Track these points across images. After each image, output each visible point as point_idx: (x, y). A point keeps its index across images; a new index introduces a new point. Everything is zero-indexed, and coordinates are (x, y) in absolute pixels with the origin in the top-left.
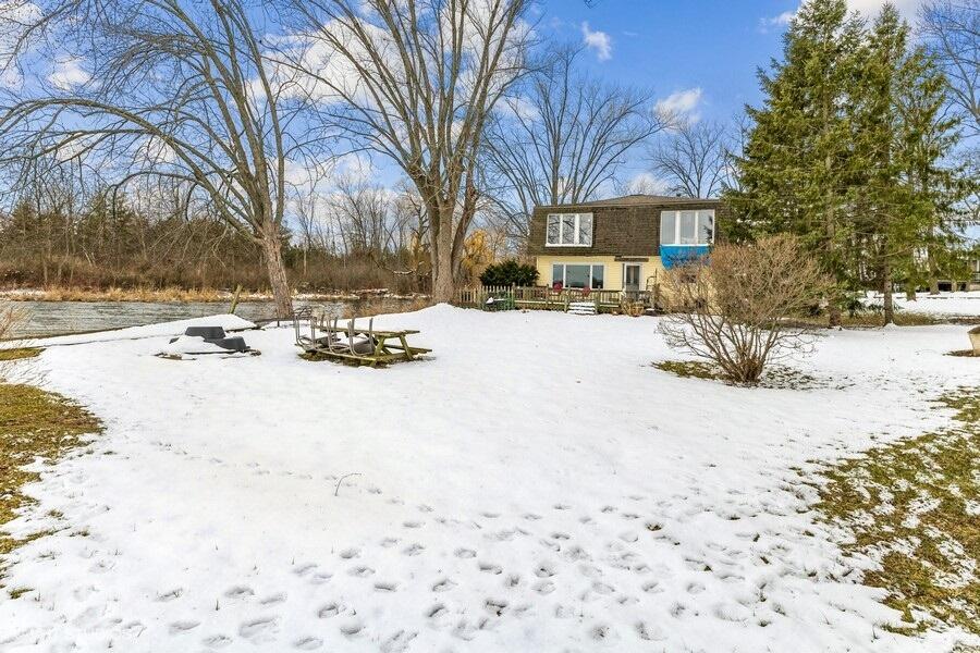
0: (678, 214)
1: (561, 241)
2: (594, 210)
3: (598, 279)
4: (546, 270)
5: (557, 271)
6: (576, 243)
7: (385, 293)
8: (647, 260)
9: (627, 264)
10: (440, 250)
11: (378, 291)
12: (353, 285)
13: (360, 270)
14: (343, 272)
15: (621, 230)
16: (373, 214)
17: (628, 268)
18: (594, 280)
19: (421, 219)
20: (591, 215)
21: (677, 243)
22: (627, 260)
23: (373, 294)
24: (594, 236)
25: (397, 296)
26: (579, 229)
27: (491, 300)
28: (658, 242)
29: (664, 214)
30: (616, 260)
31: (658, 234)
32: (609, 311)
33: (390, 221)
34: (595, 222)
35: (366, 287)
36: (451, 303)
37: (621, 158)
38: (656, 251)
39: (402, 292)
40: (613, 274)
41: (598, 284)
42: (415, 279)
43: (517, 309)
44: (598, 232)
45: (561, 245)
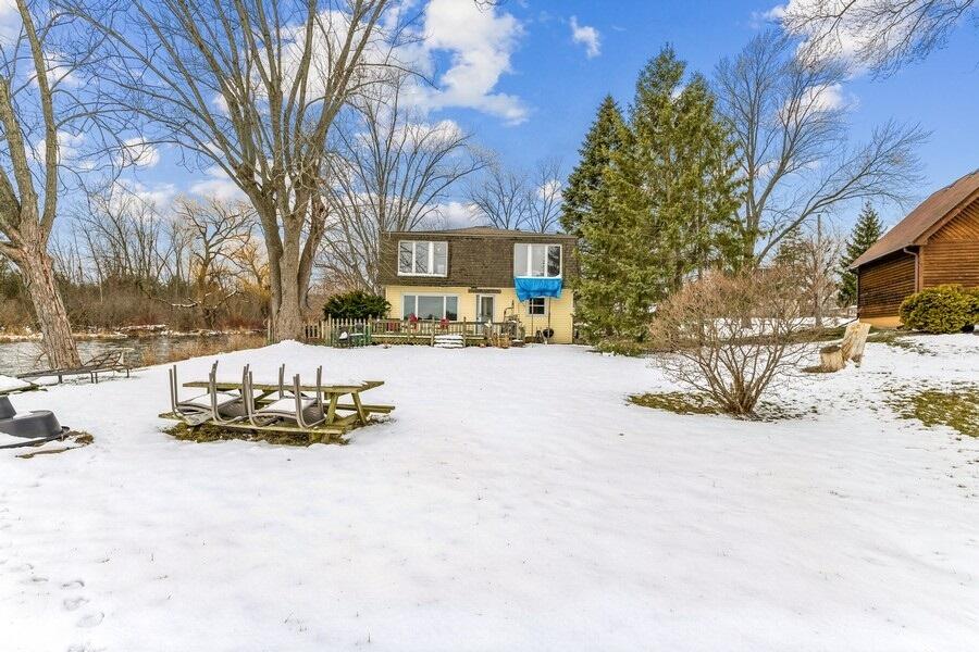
0: (530, 246)
1: (414, 269)
2: (449, 239)
3: (451, 311)
4: (397, 302)
5: (409, 301)
6: (430, 273)
7: (161, 329)
8: (499, 292)
9: (481, 295)
10: (283, 275)
11: (152, 327)
12: (116, 320)
13: (125, 302)
14: (100, 304)
15: (476, 260)
16: (140, 234)
17: (483, 298)
18: (447, 313)
19: (207, 243)
20: (446, 243)
21: (529, 275)
22: (481, 291)
23: (146, 331)
24: (450, 267)
25: (178, 333)
26: (434, 259)
27: (344, 335)
28: (512, 273)
29: (518, 247)
30: (470, 291)
31: (512, 266)
32: (476, 344)
33: (163, 245)
34: (450, 251)
35: (133, 322)
36: (298, 339)
37: (445, 191)
38: (511, 283)
39: (185, 328)
40: (467, 305)
41: (452, 316)
42: (201, 313)
43: (374, 344)
44: (455, 261)
45: (414, 274)
